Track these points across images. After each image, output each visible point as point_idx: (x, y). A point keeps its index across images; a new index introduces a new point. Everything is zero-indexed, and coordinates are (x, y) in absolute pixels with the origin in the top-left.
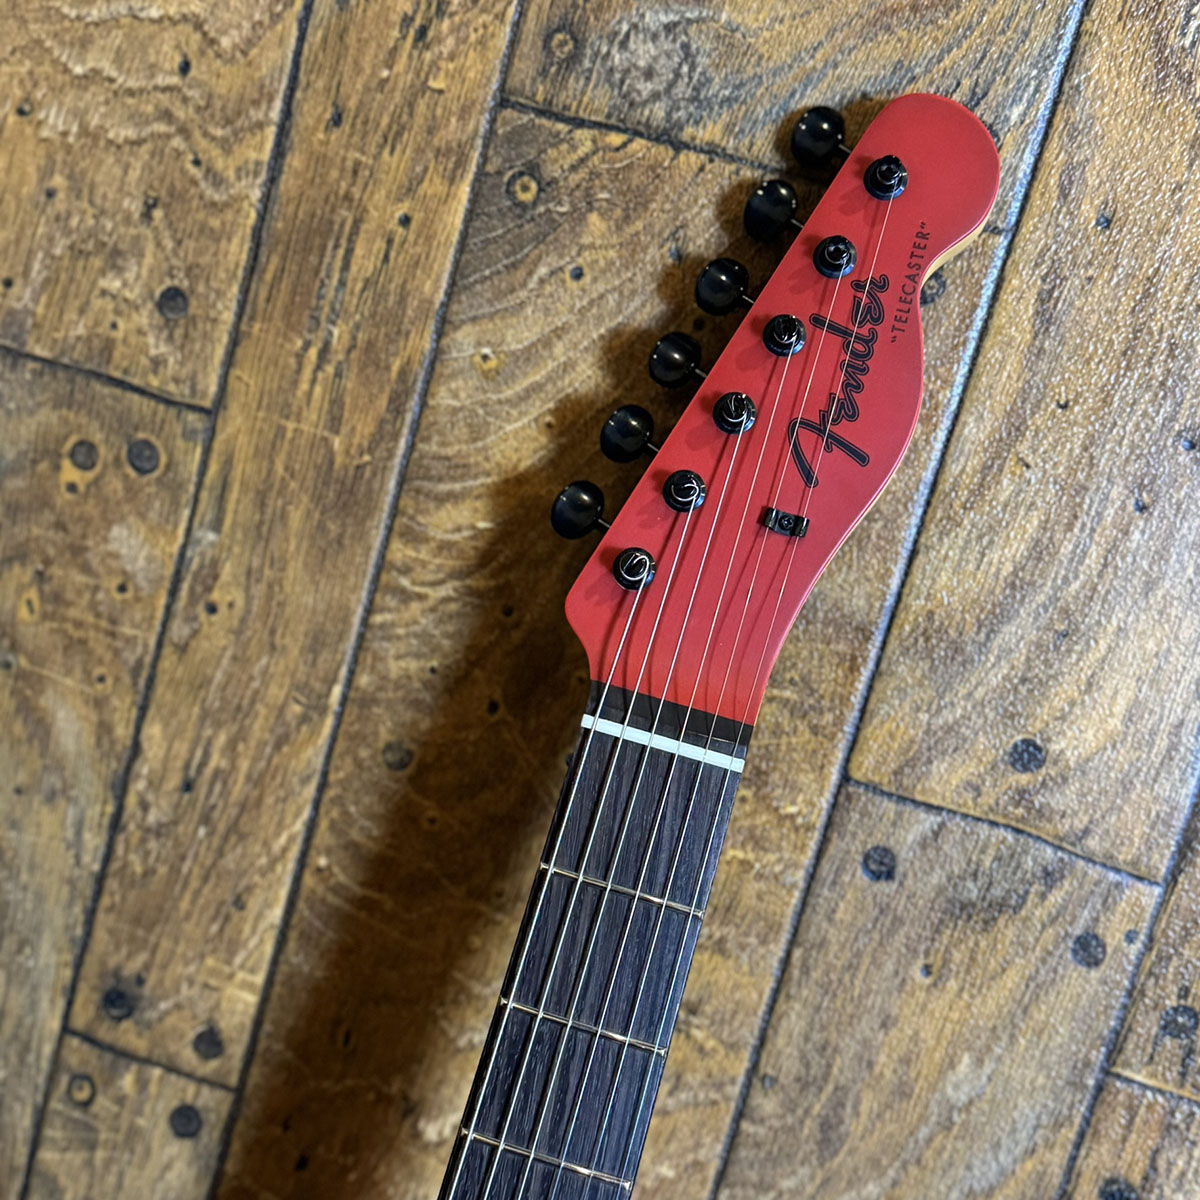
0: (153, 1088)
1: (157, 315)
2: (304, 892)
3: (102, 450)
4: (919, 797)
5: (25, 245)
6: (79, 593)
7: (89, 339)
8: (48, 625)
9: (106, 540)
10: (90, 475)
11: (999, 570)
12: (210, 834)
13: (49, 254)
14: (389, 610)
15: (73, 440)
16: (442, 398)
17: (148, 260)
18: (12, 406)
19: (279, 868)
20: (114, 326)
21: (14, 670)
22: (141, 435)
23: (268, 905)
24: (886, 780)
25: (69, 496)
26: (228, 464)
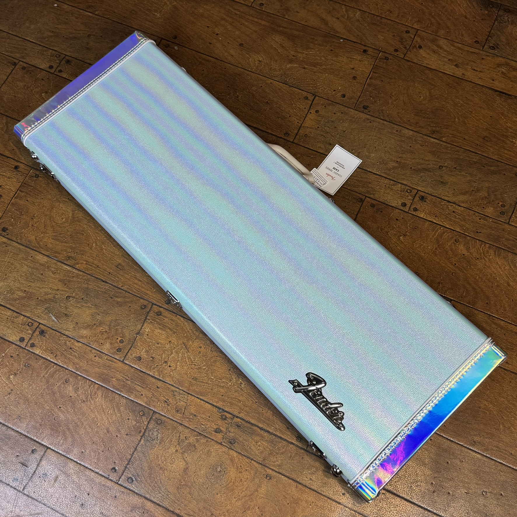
0: (409, 201)
12: (446, 214)
16: (510, 254)
26: (501, 224)
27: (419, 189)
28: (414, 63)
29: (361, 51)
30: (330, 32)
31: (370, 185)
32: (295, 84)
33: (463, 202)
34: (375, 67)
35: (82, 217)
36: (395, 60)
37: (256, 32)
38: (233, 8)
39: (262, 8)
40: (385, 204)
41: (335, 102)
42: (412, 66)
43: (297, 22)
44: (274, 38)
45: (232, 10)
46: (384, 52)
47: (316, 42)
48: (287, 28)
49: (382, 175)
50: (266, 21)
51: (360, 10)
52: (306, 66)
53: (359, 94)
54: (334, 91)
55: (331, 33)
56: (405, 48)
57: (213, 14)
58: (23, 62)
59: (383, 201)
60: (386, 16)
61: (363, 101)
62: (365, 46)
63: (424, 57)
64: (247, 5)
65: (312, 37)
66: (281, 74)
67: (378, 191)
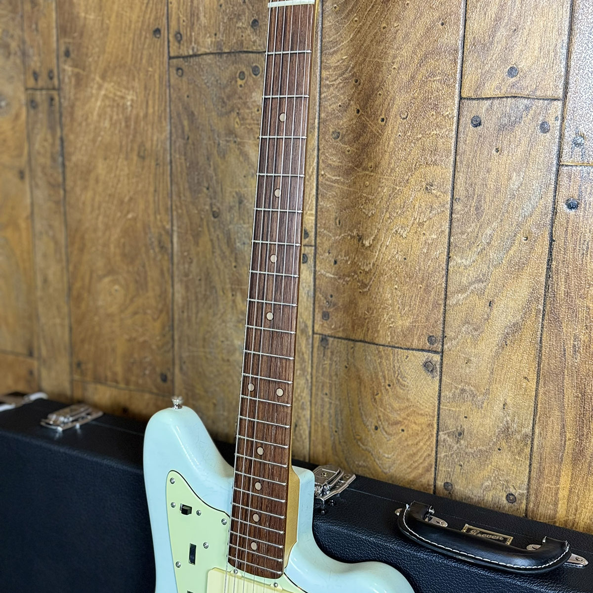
1: (252, 29)
2: (320, 183)
3: (246, 73)
4: (484, 97)
5: (217, 22)
6: (248, 115)
7: (237, 43)
8: (243, 127)
9: (251, 98)
10: (244, 81)
11: (491, 17)
13: (224, 23)
14: (325, 92)
15: (239, 72)
17: (247, 14)
18: (223, 68)
19: (312, 178)
20: (242, 36)
21: (237, 143)
22: (254, 65)
23: (311, 190)
24: (472, 95)
25: (240, 89)
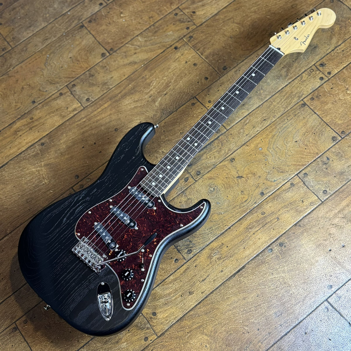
27: (313, 63)
28: (205, 22)
29: (174, 51)
30: (144, 63)
31: (294, 94)
32: (176, 107)
33: (338, 42)
34: (194, 47)
35: (213, 327)
36: (196, 32)
37: (111, 114)
38: (77, 122)
39: (92, 100)
40: (314, 91)
41: (209, 87)
42: (207, 24)
43: (120, 82)
44: (125, 104)
45: (80, 122)
46: (184, 36)
47: (147, 77)
48: (122, 91)
49: (289, 81)
50: (106, 103)
51: (137, 36)
52: (165, 92)
53: (211, 67)
54: (198, 82)
55: (146, 63)
56: (189, 22)
57: (73, 139)
58: (17, 320)
59: (312, 91)
60: (153, 22)
61: (218, 68)
62: (171, 46)
63: (204, 14)
64: (81, 110)
65: (141, 77)
66: (161, 113)
67: (302, 90)
